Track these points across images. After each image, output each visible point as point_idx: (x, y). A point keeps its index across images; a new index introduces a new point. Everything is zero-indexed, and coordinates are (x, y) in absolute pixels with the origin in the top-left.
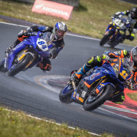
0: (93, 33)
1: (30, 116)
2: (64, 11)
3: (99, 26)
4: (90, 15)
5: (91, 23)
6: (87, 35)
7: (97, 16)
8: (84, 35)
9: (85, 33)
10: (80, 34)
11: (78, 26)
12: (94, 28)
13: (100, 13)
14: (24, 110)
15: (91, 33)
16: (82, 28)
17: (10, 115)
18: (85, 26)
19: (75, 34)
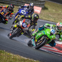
0: (51, 20)
1: (22, 57)
2: (38, 10)
3: (54, 16)
4: (49, 11)
5: (50, 15)
6: (48, 21)
7: (53, 12)
8: (46, 20)
9: (47, 19)
10: (45, 20)
11: (44, 17)
12: (51, 17)
13: (54, 11)
14: (19, 55)
15: (50, 20)
16: (46, 17)
17: (13, 57)
18: (47, 17)
19: (43, 20)
